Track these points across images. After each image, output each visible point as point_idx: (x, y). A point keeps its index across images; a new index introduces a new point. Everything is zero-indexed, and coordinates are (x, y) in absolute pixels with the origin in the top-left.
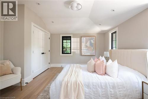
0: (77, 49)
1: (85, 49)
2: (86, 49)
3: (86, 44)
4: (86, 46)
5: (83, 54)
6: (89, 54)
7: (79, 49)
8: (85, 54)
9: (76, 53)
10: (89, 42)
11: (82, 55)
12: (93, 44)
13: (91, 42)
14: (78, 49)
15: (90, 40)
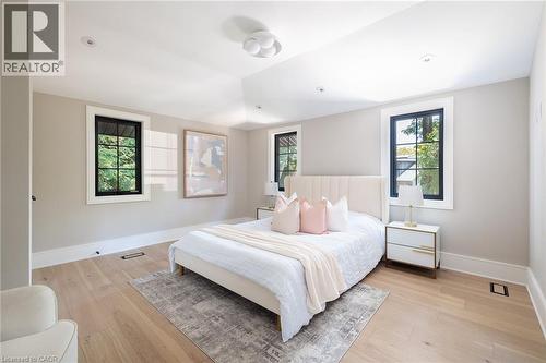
0: (168, 176)
1: (196, 174)
2: (202, 174)
3: (201, 156)
4: (202, 165)
5: (191, 191)
6: (209, 191)
7: (176, 173)
8: (199, 193)
9: (167, 189)
10: (209, 151)
11: (188, 195)
12: (221, 159)
13: (214, 152)
14: (172, 176)
15: (213, 144)
